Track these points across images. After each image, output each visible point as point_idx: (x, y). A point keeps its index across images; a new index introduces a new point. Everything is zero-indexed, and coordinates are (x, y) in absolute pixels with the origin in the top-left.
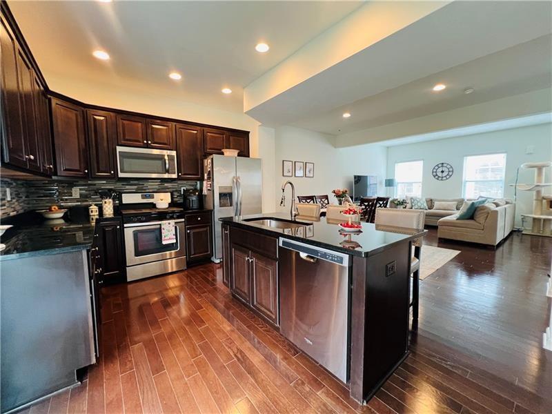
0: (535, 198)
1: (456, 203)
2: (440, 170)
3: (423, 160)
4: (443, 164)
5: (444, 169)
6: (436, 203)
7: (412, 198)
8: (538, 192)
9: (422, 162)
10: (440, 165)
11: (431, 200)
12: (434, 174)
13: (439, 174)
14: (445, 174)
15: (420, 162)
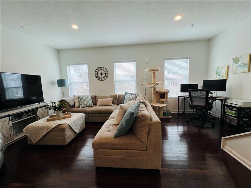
0: (153, 92)
1: (112, 99)
2: (100, 72)
3: (88, 64)
4: (101, 67)
5: (103, 72)
6: (99, 100)
7: (79, 97)
8: (154, 88)
9: (87, 65)
10: (99, 69)
11: (95, 97)
12: (96, 75)
13: (100, 76)
14: (103, 76)
15: (85, 65)
